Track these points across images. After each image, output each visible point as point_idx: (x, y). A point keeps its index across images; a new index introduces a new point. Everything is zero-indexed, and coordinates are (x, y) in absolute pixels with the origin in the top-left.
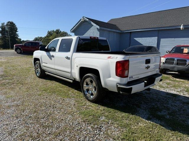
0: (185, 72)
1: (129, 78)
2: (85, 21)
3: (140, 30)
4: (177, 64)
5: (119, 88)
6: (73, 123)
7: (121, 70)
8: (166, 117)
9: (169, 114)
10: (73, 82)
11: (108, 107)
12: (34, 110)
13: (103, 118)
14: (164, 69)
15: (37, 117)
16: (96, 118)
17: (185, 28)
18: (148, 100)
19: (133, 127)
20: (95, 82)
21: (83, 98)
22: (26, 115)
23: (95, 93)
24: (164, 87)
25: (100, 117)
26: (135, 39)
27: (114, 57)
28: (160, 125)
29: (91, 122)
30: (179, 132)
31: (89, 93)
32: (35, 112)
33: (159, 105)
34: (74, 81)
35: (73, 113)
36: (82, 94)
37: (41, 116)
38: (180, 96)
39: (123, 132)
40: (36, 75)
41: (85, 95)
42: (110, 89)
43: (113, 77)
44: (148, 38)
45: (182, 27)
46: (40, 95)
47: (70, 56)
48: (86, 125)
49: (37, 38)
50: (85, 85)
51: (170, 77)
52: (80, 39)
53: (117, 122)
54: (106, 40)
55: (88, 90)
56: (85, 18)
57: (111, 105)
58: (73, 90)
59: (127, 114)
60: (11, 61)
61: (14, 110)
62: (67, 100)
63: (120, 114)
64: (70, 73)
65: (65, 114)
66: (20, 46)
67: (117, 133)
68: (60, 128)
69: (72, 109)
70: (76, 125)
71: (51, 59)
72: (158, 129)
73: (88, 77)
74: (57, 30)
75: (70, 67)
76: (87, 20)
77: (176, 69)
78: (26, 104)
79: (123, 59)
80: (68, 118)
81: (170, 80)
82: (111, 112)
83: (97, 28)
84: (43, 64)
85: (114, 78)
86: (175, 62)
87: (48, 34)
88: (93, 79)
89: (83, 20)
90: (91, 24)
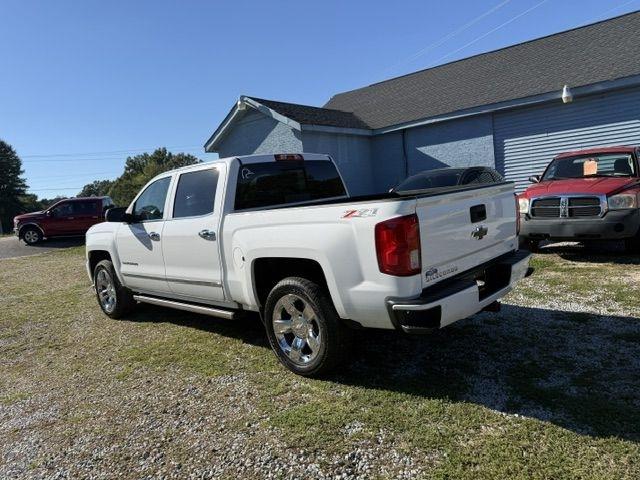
0: (599, 236)
1: (423, 274)
2: (250, 111)
3: (434, 121)
5: (396, 315)
6: (253, 459)
7: (394, 253)
8: (567, 393)
9: (575, 381)
10: (234, 316)
11: (368, 386)
12: (109, 431)
13: (358, 427)
14: (531, 234)
15: (121, 455)
16: (332, 430)
17: (575, 97)
18: (498, 346)
19: (462, 444)
20: (312, 305)
21: (278, 369)
22: (84, 455)
23: (316, 342)
24: (540, 296)
25: (344, 425)
26: (422, 149)
27: (366, 211)
28: (554, 422)
29: (317, 446)
30: (620, 437)
31: (296, 348)
32: (114, 438)
33: (536, 357)
34: (240, 310)
35: (249, 425)
36: (270, 355)
37: (137, 448)
38: (599, 316)
39: (431, 465)
40: (103, 309)
41: (283, 356)
42: (367, 322)
44: (464, 141)
45: (564, 95)
46: (123, 377)
48: (301, 459)
49: (90, 186)
50: (277, 321)
51: (556, 258)
52: (242, 166)
53: (408, 434)
54: (330, 162)
55: (290, 337)
56: (250, 100)
57: (378, 377)
58: (238, 343)
59: (435, 402)
61: (37, 442)
62: (223, 383)
63: (412, 406)
64: (221, 286)
65: (222, 430)
66: (34, 218)
67: (414, 472)
69: (244, 411)
70: (265, 464)
71: (150, 248)
72: (549, 440)
73: (287, 289)
75: (218, 263)
76: (258, 105)
77: (569, 231)
78: (79, 414)
79: (397, 212)
80: (232, 442)
81: (556, 270)
82: (380, 403)
83: (294, 130)
84: (125, 269)
85: (377, 281)
86: (563, 208)
87: (127, 169)
88: (303, 296)
89: (244, 108)
90: (270, 117)
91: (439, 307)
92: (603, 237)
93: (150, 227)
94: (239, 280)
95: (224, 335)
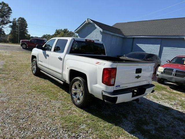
1: (115, 86)
2: (89, 23)
3: (143, 37)
4: (176, 75)
5: (104, 96)
6: (50, 128)
7: (107, 77)
8: (151, 132)
9: (156, 129)
10: (63, 83)
12: (17, 109)
13: (84, 126)
14: (161, 78)
15: (17, 117)
16: (76, 125)
18: (137, 111)
21: (70, 102)
23: (82, 98)
24: (158, 98)
25: (80, 124)
26: (138, 45)
27: (102, 63)
29: (70, 129)
31: (76, 97)
32: (17, 111)
33: (147, 118)
34: (65, 82)
35: (54, 117)
37: (22, 116)
38: (173, 109)
40: (32, 72)
41: (72, 98)
42: (96, 96)
44: (151, 45)
46: (28, 93)
47: (62, 57)
48: (64, 132)
49: (45, 35)
50: (73, 89)
51: (168, 88)
52: (74, 41)
53: (98, 132)
54: (103, 44)
55: (75, 94)
56: (90, 20)
57: (97, 112)
58: (64, 91)
59: (110, 124)
60: (15, 55)
62: (53, 102)
63: (102, 124)
64: (61, 74)
65: (46, 117)
66: (26, 42)
68: (36, 132)
69: (55, 112)
70: (53, 130)
71: (46, 58)
73: (77, 80)
74: (65, 30)
75: (61, 68)
76: (92, 22)
77: (173, 80)
78: (12, 102)
79: (111, 66)
80: (47, 121)
81: (166, 91)
82: (94, 120)
83: (100, 31)
84: (39, 62)
85: (100, 85)
86: (174, 73)
87: (55, 32)
88: (81, 83)
89: (88, 22)
90: (94, 26)
92: (183, 85)
94: (66, 74)
95: (61, 88)
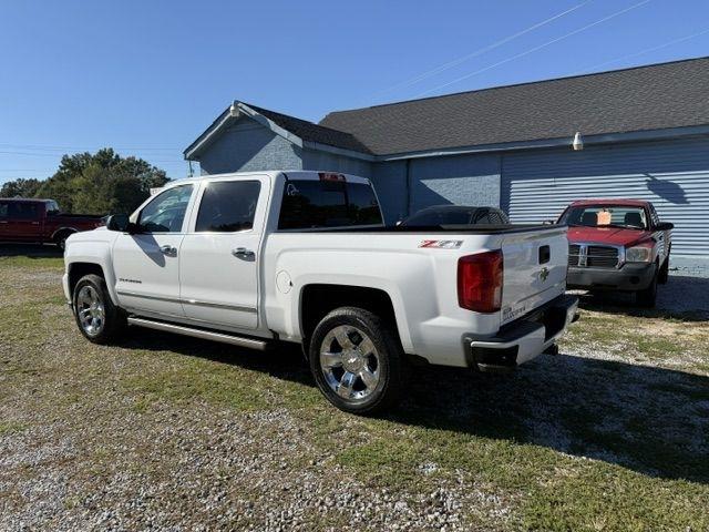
0: (615, 286)
1: (502, 311)
2: (244, 118)
4: (590, 263)
5: (473, 353)
6: (332, 497)
7: (477, 288)
8: (623, 437)
9: (628, 427)
10: (266, 346)
11: (428, 426)
12: (149, 469)
15: (175, 494)
16: (407, 470)
17: (585, 146)
18: (542, 390)
19: (542, 484)
22: (128, 494)
23: (373, 379)
25: (418, 465)
27: (448, 242)
28: (622, 465)
29: (397, 485)
30: (688, 479)
31: (346, 384)
32: (157, 475)
33: (583, 403)
34: (275, 342)
35: (315, 464)
36: (313, 392)
39: (519, 503)
40: (84, 332)
43: (447, 316)
44: (470, 179)
45: (576, 142)
46: (139, 409)
47: (254, 247)
48: (386, 498)
49: (12, 185)
50: (325, 352)
52: (288, 182)
53: (485, 474)
54: (369, 187)
55: (338, 372)
56: (244, 107)
61: (62, 480)
62: (266, 419)
64: (256, 311)
65: (285, 468)
67: (504, 511)
68: (294, 523)
69: (300, 449)
70: (348, 503)
71: (162, 264)
72: (623, 481)
73: (342, 320)
74: (102, 153)
78: (101, 450)
80: (302, 481)
83: (294, 146)
84: (120, 286)
85: (452, 315)
86: (582, 257)
87: (62, 168)
88: (362, 327)
89: (237, 115)
90: (267, 128)
91: (517, 346)
93: (162, 239)
94: (282, 306)
95: (245, 367)
